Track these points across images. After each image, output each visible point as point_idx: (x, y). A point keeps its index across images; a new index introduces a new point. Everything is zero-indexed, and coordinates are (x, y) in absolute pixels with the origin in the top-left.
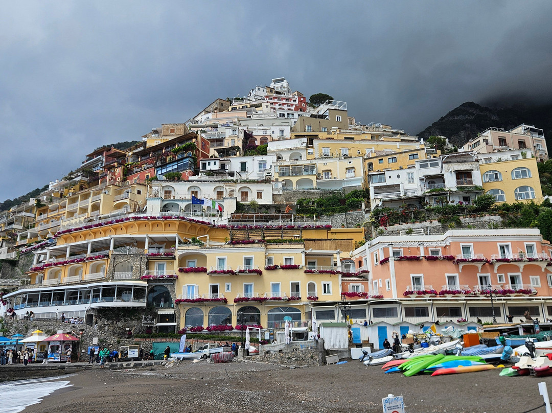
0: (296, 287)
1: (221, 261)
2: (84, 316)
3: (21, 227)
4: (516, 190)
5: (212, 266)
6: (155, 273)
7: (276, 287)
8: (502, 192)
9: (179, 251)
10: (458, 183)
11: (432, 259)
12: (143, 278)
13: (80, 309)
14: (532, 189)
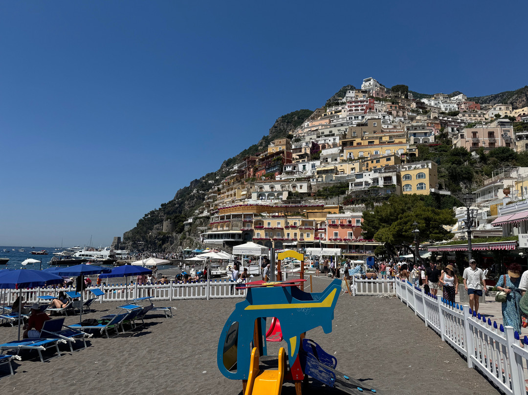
0: (295, 234)
1: (269, 224)
2: (222, 243)
3: (212, 201)
4: (417, 185)
5: (266, 226)
6: (246, 228)
7: (288, 234)
8: (411, 186)
9: (254, 219)
10: (384, 183)
11: (342, 226)
12: (241, 230)
13: (221, 241)
14: (425, 184)
